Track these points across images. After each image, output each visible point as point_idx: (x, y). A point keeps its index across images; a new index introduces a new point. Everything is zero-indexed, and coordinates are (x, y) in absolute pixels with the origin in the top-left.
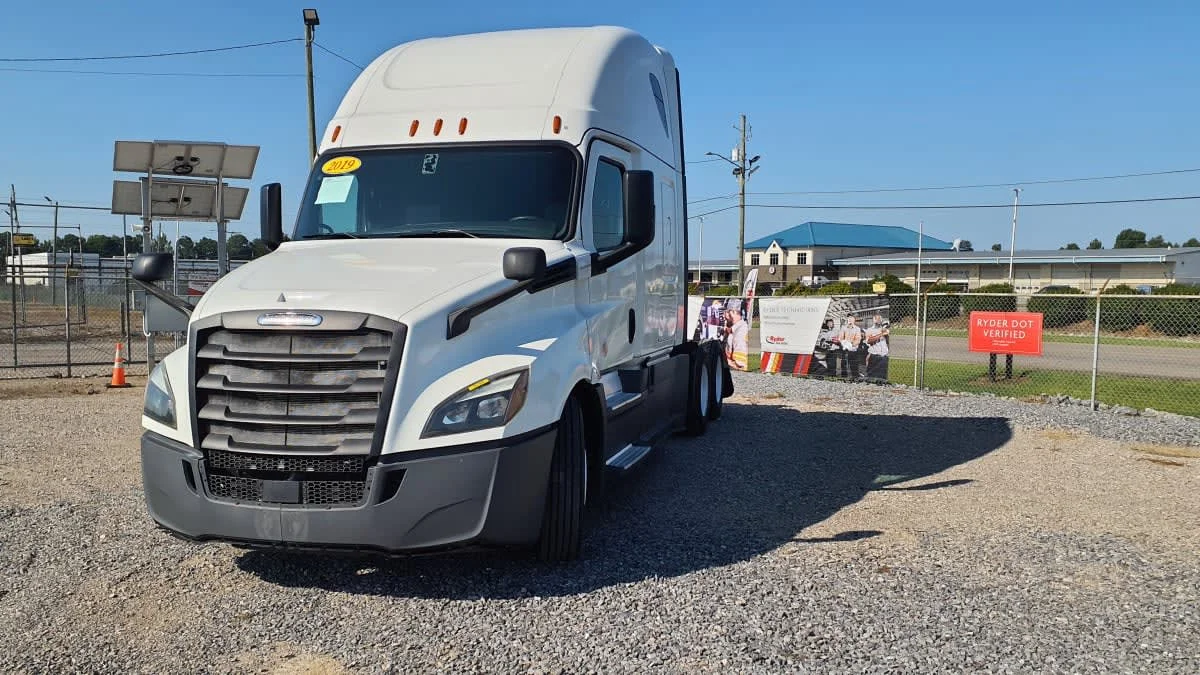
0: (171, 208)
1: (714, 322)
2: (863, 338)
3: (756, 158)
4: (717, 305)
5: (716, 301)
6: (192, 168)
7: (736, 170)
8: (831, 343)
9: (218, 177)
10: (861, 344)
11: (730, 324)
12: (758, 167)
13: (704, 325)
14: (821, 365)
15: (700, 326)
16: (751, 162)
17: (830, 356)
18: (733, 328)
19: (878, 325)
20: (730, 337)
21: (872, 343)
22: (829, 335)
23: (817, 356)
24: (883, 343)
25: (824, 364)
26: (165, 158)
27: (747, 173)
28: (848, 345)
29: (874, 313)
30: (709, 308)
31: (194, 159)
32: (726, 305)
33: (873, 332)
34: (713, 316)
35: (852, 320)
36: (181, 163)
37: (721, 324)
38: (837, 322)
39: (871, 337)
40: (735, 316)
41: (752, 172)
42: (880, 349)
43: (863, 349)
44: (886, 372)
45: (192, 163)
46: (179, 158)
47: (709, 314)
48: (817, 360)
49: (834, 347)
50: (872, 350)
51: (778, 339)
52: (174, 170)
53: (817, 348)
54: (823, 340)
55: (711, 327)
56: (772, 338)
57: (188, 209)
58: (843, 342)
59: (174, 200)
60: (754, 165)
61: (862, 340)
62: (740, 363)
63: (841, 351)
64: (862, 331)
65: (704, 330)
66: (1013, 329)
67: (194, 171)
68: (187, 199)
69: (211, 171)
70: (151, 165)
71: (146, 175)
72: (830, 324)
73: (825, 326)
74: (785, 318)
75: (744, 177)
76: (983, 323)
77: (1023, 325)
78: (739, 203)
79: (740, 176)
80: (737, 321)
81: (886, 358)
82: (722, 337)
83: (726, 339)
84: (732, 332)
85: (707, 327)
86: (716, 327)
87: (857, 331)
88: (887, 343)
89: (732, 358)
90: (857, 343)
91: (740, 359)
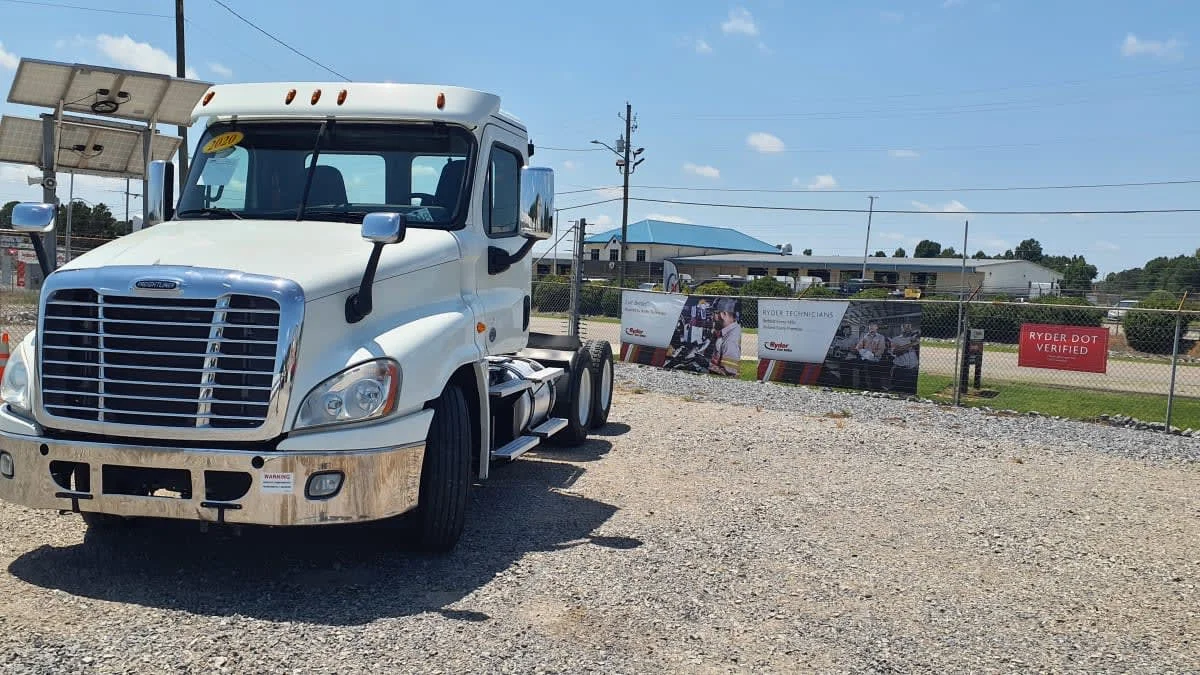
0: (73, 158)
1: (698, 325)
2: (888, 346)
3: (641, 150)
4: (704, 306)
5: (703, 301)
6: (117, 105)
7: (621, 161)
8: (847, 351)
9: (148, 121)
10: (886, 353)
11: (720, 325)
13: (686, 326)
14: (833, 374)
15: (682, 327)
16: (635, 154)
17: (846, 366)
18: (724, 331)
19: (906, 334)
20: (719, 341)
21: (900, 352)
22: (846, 343)
23: (828, 365)
24: (913, 354)
25: (837, 374)
26: (85, 89)
27: (631, 165)
28: (867, 355)
29: (903, 320)
30: (694, 309)
31: (124, 95)
32: (715, 306)
33: (900, 341)
34: (698, 318)
35: (874, 327)
36: (103, 98)
37: (708, 326)
38: (855, 329)
39: (898, 347)
40: (727, 318)
41: (636, 164)
42: (905, 360)
43: (886, 360)
44: (914, 384)
45: (121, 100)
46: (103, 92)
47: (693, 315)
48: (829, 369)
49: (850, 356)
50: (897, 362)
51: (781, 345)
52: (94, 106)
53: (828, 357)
54: (836, 348)
56: (772, 344)
57: (96, 160)
58: (861, 351)
59: (81, 148)
60: (639, 157)
61: (885, 350)
62: (730, 370)
63: (859, 360)
64: (887, 340)
65: (686, 332)
67: (121, 110)
68: (97, 148)
69: (142, 112)
70: (63, 98)
71: (51, 111)
72: (846, 331)
73: (840, 333)
74: (791, 322)
75: (627, 169)
76: (1036, 336)
77: (1085, 339)
78: (622, 196)
79: (623, 168)
80: (731, 325)
81: (916, 371)
82: (708, 341)
83: (713, 342)
84: (721, 336)
85: (690, 329)
86: (701, 329)
87: (880, 339)
88: (918, 354)
89: (719, 364)
90: (880, 352)
91: (730, 365)
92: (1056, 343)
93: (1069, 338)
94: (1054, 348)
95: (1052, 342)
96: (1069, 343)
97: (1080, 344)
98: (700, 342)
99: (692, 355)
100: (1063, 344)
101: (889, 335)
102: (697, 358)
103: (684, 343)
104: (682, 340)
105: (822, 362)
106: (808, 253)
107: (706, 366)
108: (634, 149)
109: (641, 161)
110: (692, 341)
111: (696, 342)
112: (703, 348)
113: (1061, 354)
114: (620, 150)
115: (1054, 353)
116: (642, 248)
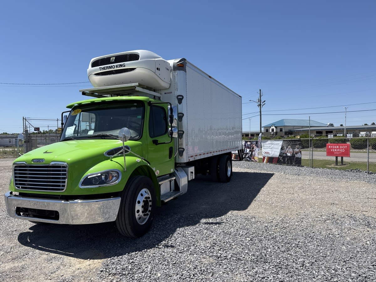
1: (248, 148)
2: (293, 152)
3: (264, 101)
4: (249, 143)
7: (259, 105)
10: (293, 154)
11: (253, 148)
12: (265, 104)
14: (281, 160)
17: (284, 158)
18: (254, 149)
19: (298, 148)
21: (296, 153)
22: (283, 151)
24: (300, 154)
28: (289, 154)
30: (247, 144)
32: (252, 143)
33: (296, 150)
34: (248, 146)
35: (289, 147)
37: (250, 148)
38: (285, 147)
40: (254, 146)
41: (263, 105)
42: (298, 156)
43: (293, 156)
44: (301, 162)
48: (280, 159)
49: (284, 155)
50: (296, 156)
51: (268, 153)
53: (279, 155)
54: (281, 153)
55: (247, 149)
56: (266, 153)
58: (287, 154)
60: (264, 103)
61: (293, 153)
62: (256, 160)
63: (287, 156)
64: (293, 150)
65: (245, 150)
66: (341, 149)
73: (282, 149)
74: (269, 146)
75: (261, 107)
76: (331, 147)
77: (344, 147)
78: (260, 114)
79: (260, 107)
80: (255, 148)
81: (301, 158)
82: (251, 152)
83: (252, 153)
84: (253, 151)
85: (246, 149)
86: (249, 149)
87: (291, 150)
88: (301, 153)
89: (254, 159)
90: (291, 154)
91: (256, 159)
92: (336, 149)
93: (339, 147)
94: (335, 150)
95: (335, 148)
96: (339, 148)
97: (342, 149)
98: (249, 153)
99: (247, 156)
100: (338, 149)
101: (293, 148)
102: (248, 157)
103: (245, 153)
104: (245, 152)
105: (278, 157)
106: (342, 125)
107: (251, 159)
108: (262, 101)
109: (264, 104)
110: (247, 152)
111: (248, 153)
112: (250, 154)
113: (338, 152)
114: (259, 102)
115: (335, 152)
116: (281, 128)
